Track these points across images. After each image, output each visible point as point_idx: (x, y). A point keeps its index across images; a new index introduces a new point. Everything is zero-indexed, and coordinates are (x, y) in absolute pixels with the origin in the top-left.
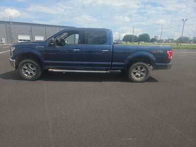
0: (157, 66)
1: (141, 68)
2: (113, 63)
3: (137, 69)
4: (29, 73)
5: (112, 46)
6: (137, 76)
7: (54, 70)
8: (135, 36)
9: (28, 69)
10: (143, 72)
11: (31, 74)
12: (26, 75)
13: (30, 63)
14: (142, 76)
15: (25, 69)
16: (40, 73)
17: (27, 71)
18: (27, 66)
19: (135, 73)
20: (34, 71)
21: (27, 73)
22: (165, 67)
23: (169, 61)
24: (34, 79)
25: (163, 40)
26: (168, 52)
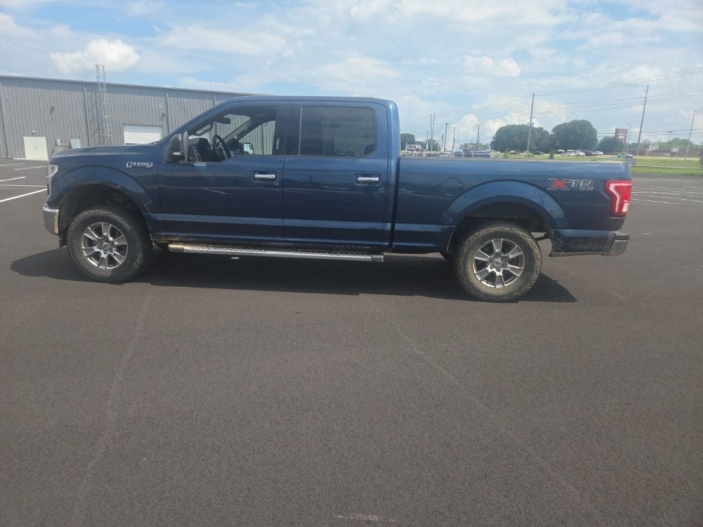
0: (567, 239)
1: (506, 248)
2: (398, 227)
3: (489, 249)
4: (103, 255)
5: (393, 163)
6: (491, 278)
7: (187, 248)
8: (540, 130)
9: (99, 243)
10: (515, 261)
11: (111, 261)
12: (94, 263)
13: (107, 220)
14: (508, 276)
15: (91, 243)
16: (140, 256)
17: (96, 249)
18: (99, 231)
19: (481, 265)
20: (120, 249)
21: (96, 256)
22: (601, 246)
23: (618, 220)
24: (118, 279)
25: (647, 145)
26: (612, 187)
